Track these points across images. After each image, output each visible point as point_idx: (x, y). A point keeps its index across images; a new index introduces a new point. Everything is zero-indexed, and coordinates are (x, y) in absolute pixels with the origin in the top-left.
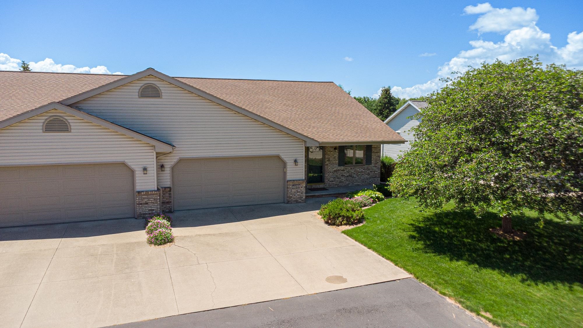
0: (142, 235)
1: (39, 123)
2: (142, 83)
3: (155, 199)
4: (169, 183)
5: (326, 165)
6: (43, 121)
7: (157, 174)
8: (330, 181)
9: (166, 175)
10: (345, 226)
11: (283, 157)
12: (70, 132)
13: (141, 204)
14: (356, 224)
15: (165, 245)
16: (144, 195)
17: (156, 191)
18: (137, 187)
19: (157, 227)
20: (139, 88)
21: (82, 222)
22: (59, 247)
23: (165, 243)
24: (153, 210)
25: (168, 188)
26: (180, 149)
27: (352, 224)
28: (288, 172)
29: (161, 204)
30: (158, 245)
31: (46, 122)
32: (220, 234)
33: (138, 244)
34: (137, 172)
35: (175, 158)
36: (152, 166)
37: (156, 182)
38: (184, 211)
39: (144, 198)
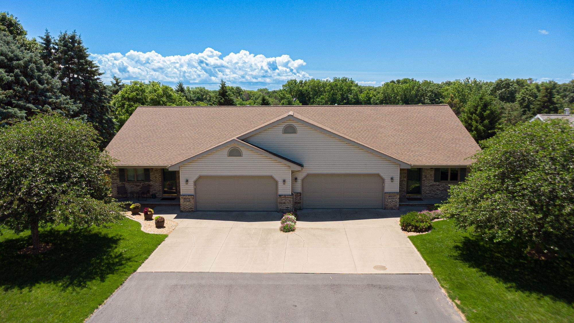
0: (278, 224)
1: (226, 151)
2: (284, 125)
3: (289, 201)
4: (300, 190)
5: (423, 180)
6: (228, 150)
7: (292, 183)
8: (426, 193)
9: (298, 184)
10: (413, 233)
11: (382, 175)
12: (242, 157)
13: (281, 203)
14: (422, 232)
15: (289, 233)
16: (283, 198)
17: (291, 195)
18: (279, 192)
19: (287, 220)
20: (283, 127)
21: (247, 211)
22: (233, 227)
23: (289, 231)
24: (288, 208)
25: (299, 193)
26: (306, 167)
27: (419, 232)
28: (386, 186)
29: (294, 204)
30: (285, 232)
31: (230, 151)
32: (325, 229)
33: (274, 230)
34: (279, 183)
35: (304, 173)
36: (289, 179)
37: (291, 190)
38: (309, 210)
39: (283, 200)
